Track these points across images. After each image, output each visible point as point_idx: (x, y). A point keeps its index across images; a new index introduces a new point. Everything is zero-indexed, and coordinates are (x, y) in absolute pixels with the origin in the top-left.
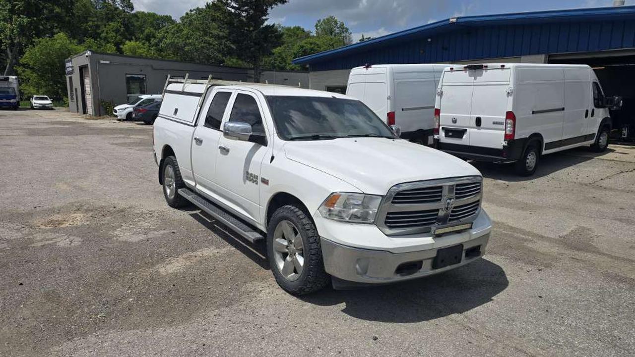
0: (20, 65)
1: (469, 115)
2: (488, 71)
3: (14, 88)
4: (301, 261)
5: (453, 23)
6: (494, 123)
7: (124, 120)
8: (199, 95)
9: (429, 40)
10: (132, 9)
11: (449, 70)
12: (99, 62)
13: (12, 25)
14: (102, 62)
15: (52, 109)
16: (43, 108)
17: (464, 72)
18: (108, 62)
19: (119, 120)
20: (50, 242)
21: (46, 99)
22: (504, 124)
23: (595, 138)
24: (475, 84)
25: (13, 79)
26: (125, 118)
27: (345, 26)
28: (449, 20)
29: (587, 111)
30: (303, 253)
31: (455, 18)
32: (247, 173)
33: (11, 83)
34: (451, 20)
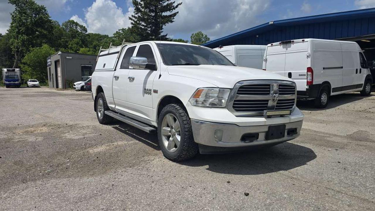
0: (22, 63)
1: (284, 72)
2: (294, 44)
3: (17, 75)
4: (179, 138)
5: (271, 25)
6: (300, 75)
7: (79, 90)
8: (118, 52)
9: (257, 36)
10: (86, 31)
11: (271, 45)
12: (66, 58)
13: (18, 40)
14: (67, 57)
15: (39, 87)
16: (34, 86)
17: (279, 46)
18: (71, 58)
19: (77, 90)
20: (24, 139)
21: (36, 81)
22: (306, 75)
23: (363, 87)
24: (286, 52)
25: (17, 70)
26: (80, 89)
27: (208, 37)
28: (268, 23)
29: (357, 70)
30: (180, 134)
31: (272, 22)
32: (145, 89)
33: (16, 72)
34: (270, 23)
